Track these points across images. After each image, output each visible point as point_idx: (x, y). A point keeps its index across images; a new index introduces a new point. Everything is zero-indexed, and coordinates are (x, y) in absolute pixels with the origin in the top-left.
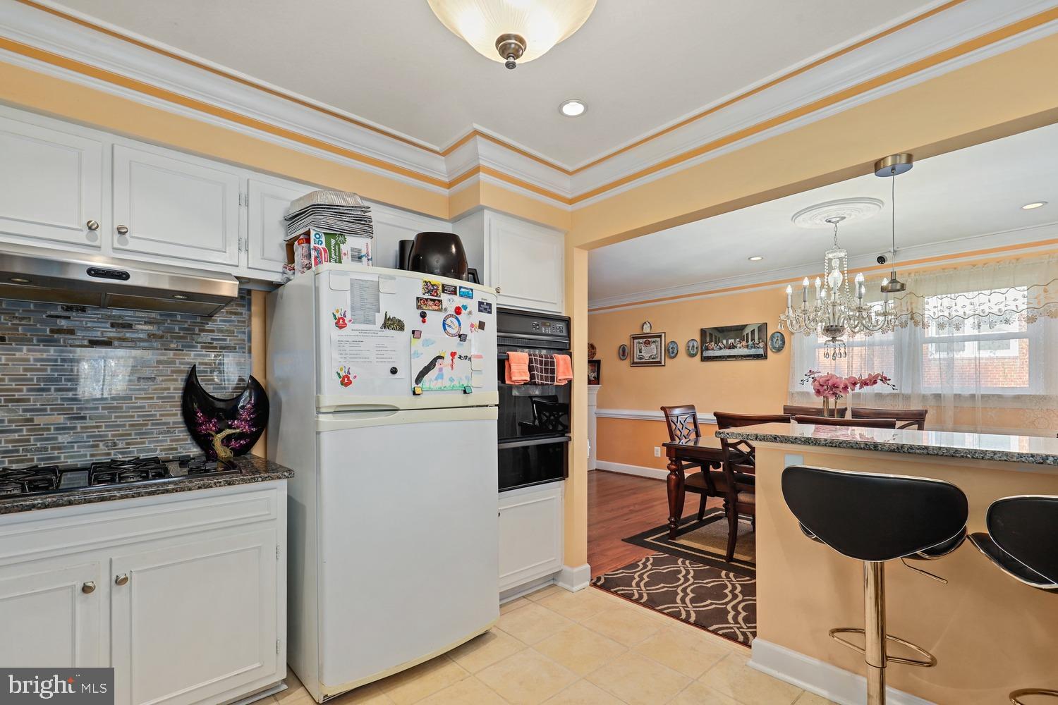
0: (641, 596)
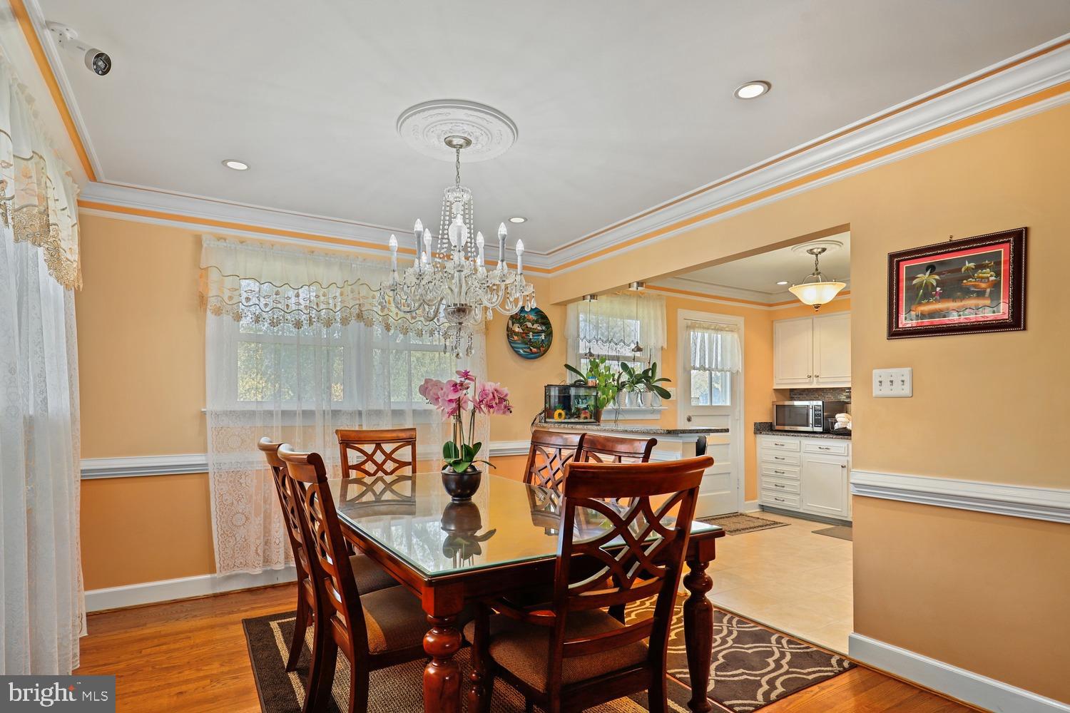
0: (779, 641)
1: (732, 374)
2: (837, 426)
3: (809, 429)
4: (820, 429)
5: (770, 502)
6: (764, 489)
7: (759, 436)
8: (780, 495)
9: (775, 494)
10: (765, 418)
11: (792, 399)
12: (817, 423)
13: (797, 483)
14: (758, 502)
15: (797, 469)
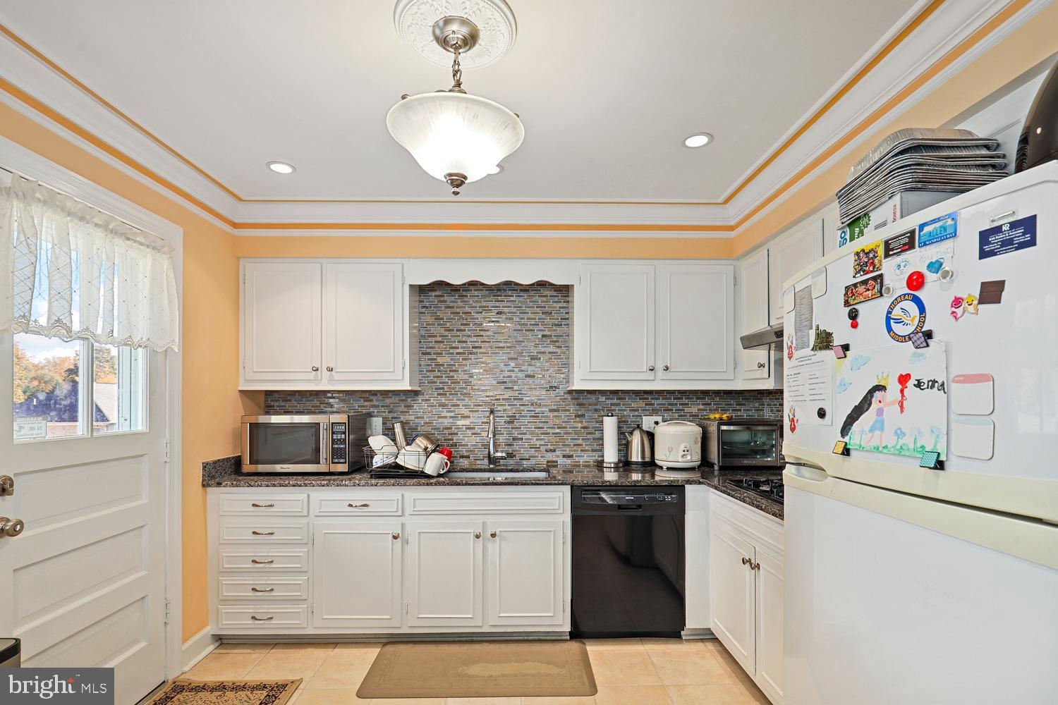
1: (152, 354)
2: (378, 462)
3: (322, 467)
4: (343, 468)
5: (238, 624)
6: (226, 601)
7: (214, 492)
8: (263, 609)
9: (251, 609)
10: (222, 451)
11: (269, 410)
12: (336, 454)
13: (300, 579)
14: (210, 629)
15: (301, 551)
